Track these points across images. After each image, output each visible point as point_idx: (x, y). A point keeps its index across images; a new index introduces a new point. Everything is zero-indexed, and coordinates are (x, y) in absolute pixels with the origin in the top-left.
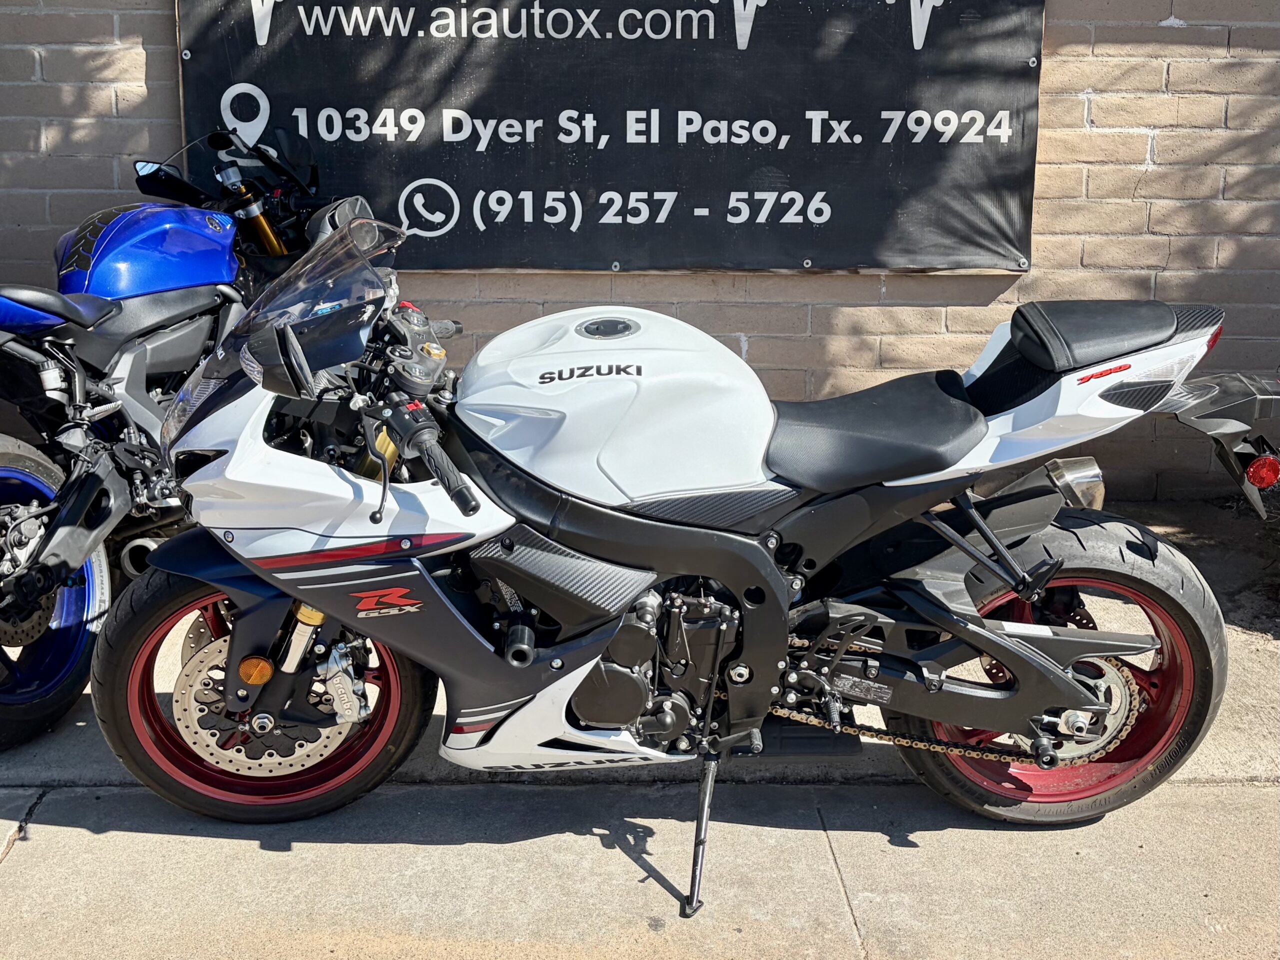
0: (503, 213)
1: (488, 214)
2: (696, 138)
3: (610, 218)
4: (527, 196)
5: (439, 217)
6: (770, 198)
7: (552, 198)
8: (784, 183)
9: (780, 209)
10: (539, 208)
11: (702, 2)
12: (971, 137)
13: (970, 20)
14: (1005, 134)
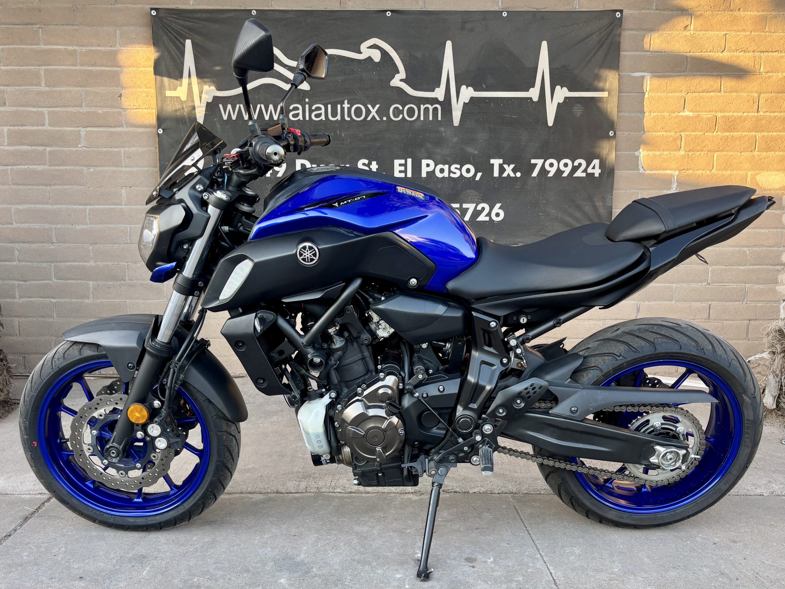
2: (431, 174)
6: (471, 207)
8: (479, 199)
9: (477, 213)
11: (434, 101)
12: (579, 174)
13: (578, 111)
14: (597, 172)
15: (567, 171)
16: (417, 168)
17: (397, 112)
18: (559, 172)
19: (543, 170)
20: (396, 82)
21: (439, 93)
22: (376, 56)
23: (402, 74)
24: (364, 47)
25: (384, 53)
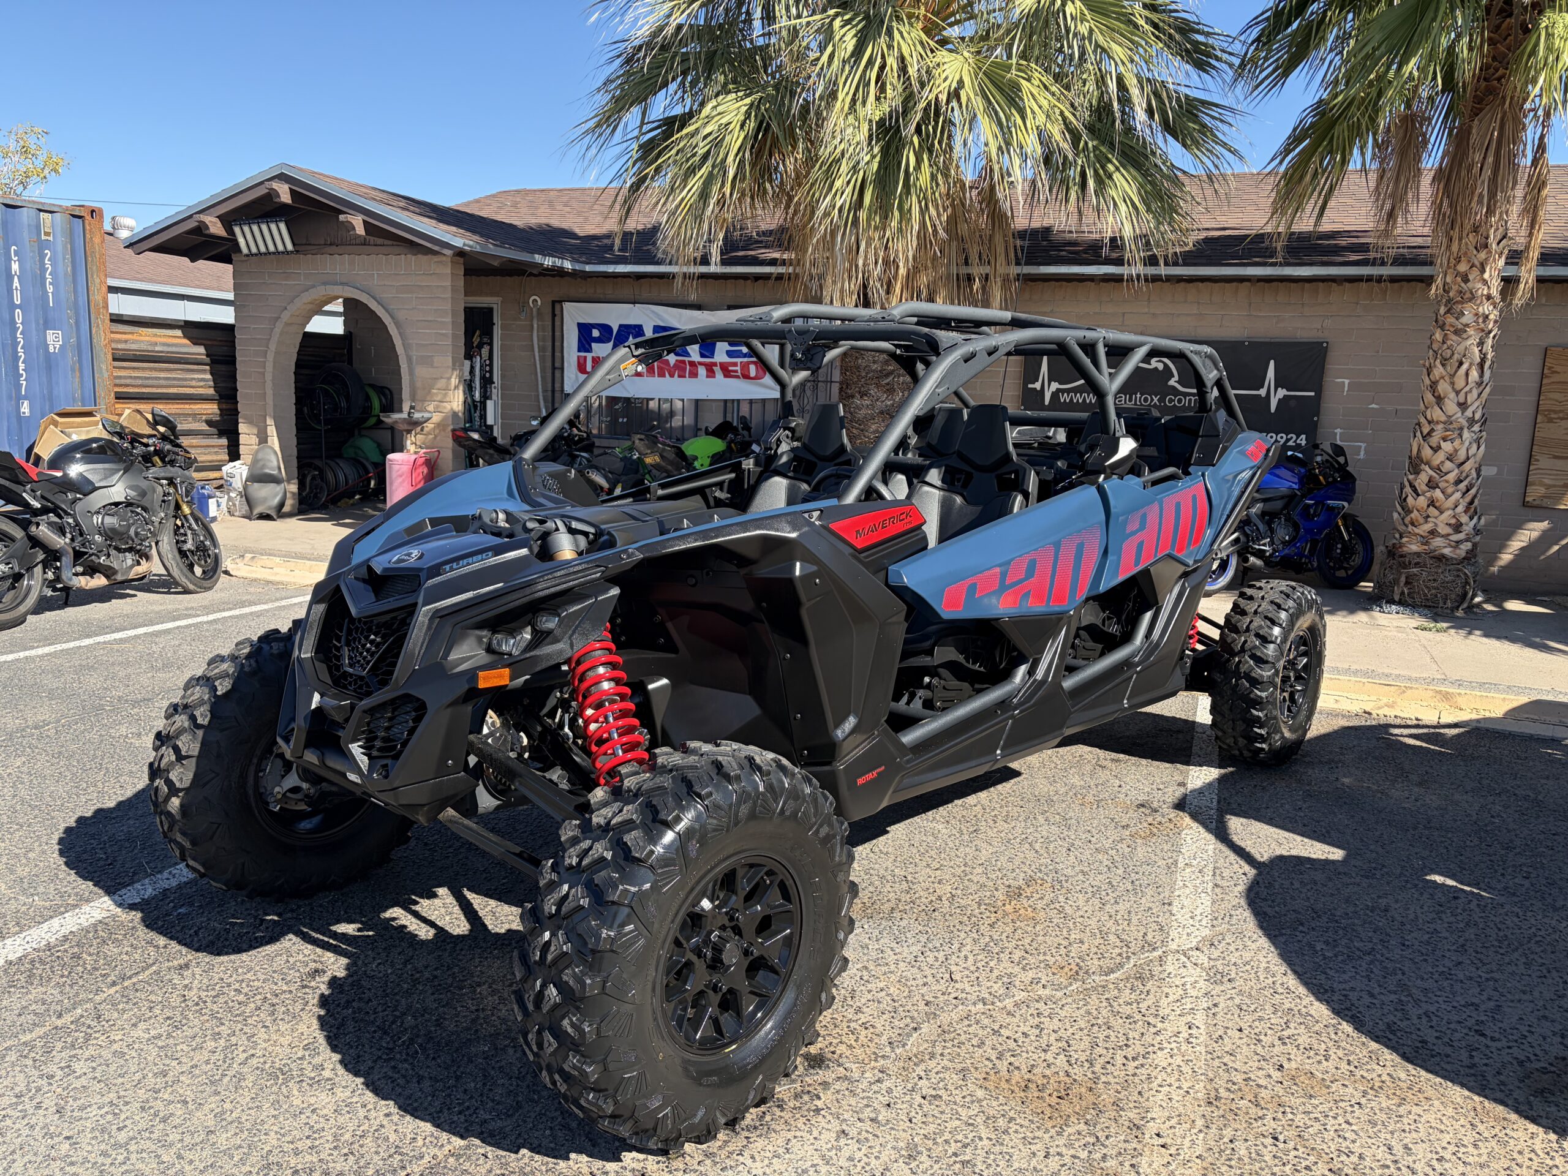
12: (1291, 443)
13: (1293, 403)
14: (1304, 443)
17: (1171, 401)
20: (1172, 382)
22: (1160, 366)
23: (1176, 378)
25: (1165, 365)
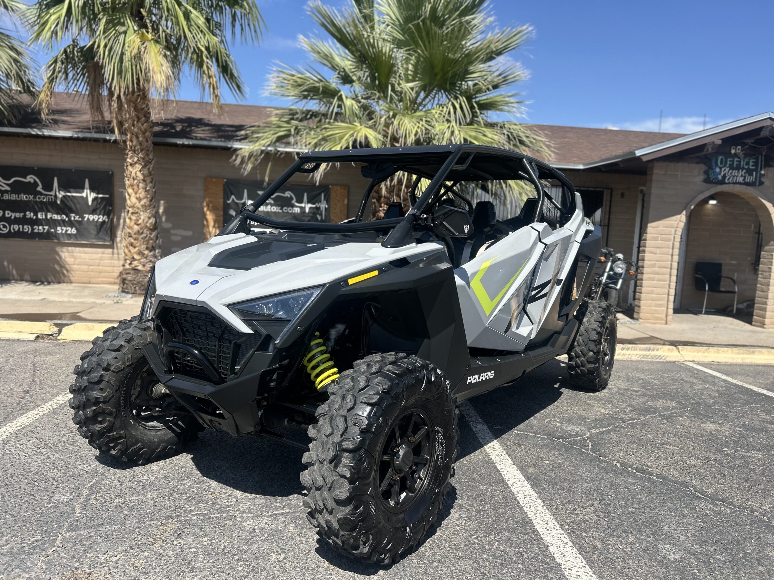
0: (16, 229)
1: (14, 229)
2: (51, 218)
3: (36, 231)
4: (21, 226)
5: (5, 229)
6: (64, 229)
7: (26, 227)
8: (67, 226)
9: (67, 231)
10: (23, 228)
11: (51, 195)
13: (99, 200)
15: (96, 219)
16: (46, 216)
17: (39, 198)
18: (94, 219)
19: (88, 219)
20: (39, 189)
21: (53, 193)
22: (32, 181)
23: (41, 187)
24: (28, 177)
25: (35, 181)
